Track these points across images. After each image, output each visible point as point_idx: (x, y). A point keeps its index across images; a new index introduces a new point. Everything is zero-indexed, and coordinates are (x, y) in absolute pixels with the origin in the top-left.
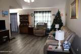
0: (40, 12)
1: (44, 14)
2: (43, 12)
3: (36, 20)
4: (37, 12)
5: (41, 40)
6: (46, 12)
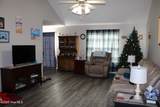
0: (98, 31)
1: (106, 36)
2: (104, 31)
3: (90, 46)
4: (92, 31)
5: (100, 84)
6: (109, 31)
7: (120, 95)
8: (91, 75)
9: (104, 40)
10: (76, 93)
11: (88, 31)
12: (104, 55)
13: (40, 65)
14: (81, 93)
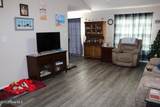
0: (127, 16)
1: (137, 20)
2: (134, 15)
3: (117, 32)
4: (121, 16)
5: (128, 74)
6: (140, 15)
7: (153, 92)
8: (119, 63)
9: (134, 25)
10: (101, 83)
11: (116, 16)
12: (133, 42)
13: (65, 52)
14: (107, 83)
